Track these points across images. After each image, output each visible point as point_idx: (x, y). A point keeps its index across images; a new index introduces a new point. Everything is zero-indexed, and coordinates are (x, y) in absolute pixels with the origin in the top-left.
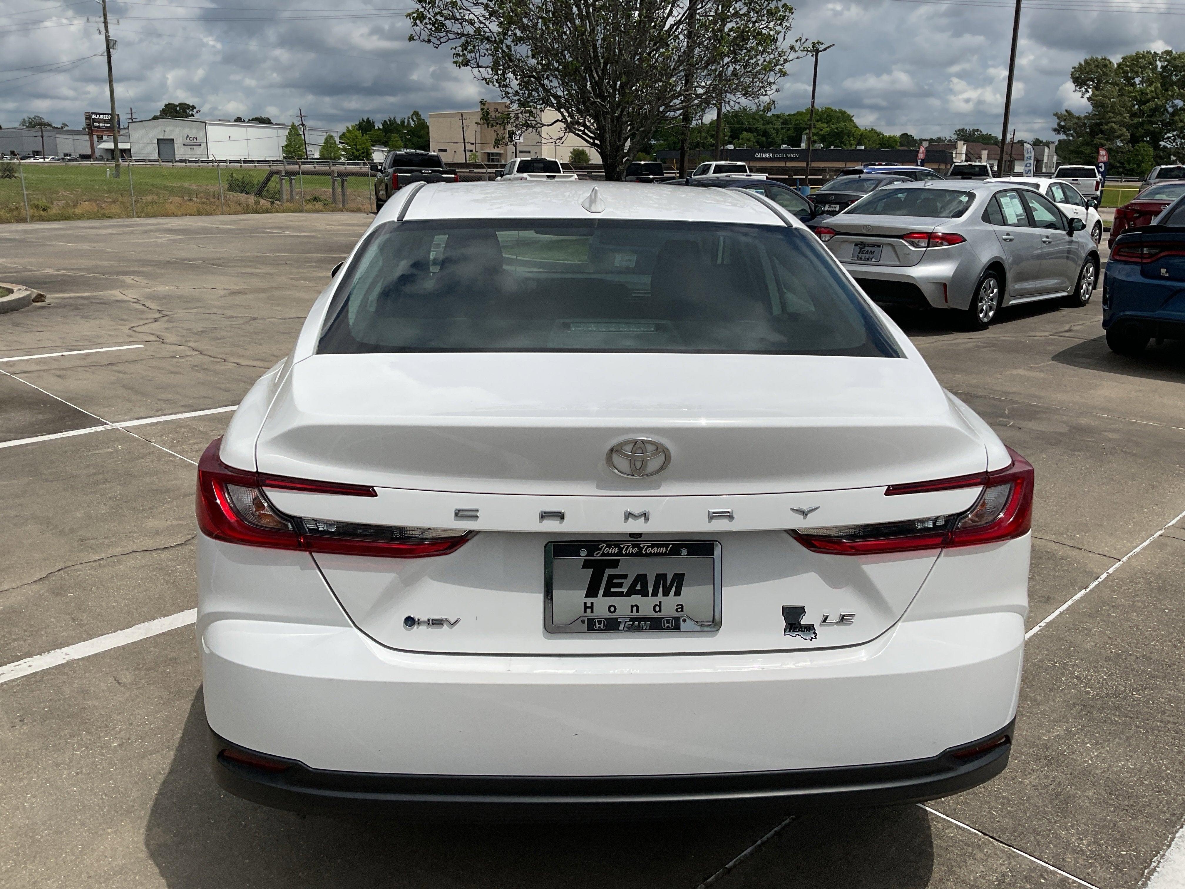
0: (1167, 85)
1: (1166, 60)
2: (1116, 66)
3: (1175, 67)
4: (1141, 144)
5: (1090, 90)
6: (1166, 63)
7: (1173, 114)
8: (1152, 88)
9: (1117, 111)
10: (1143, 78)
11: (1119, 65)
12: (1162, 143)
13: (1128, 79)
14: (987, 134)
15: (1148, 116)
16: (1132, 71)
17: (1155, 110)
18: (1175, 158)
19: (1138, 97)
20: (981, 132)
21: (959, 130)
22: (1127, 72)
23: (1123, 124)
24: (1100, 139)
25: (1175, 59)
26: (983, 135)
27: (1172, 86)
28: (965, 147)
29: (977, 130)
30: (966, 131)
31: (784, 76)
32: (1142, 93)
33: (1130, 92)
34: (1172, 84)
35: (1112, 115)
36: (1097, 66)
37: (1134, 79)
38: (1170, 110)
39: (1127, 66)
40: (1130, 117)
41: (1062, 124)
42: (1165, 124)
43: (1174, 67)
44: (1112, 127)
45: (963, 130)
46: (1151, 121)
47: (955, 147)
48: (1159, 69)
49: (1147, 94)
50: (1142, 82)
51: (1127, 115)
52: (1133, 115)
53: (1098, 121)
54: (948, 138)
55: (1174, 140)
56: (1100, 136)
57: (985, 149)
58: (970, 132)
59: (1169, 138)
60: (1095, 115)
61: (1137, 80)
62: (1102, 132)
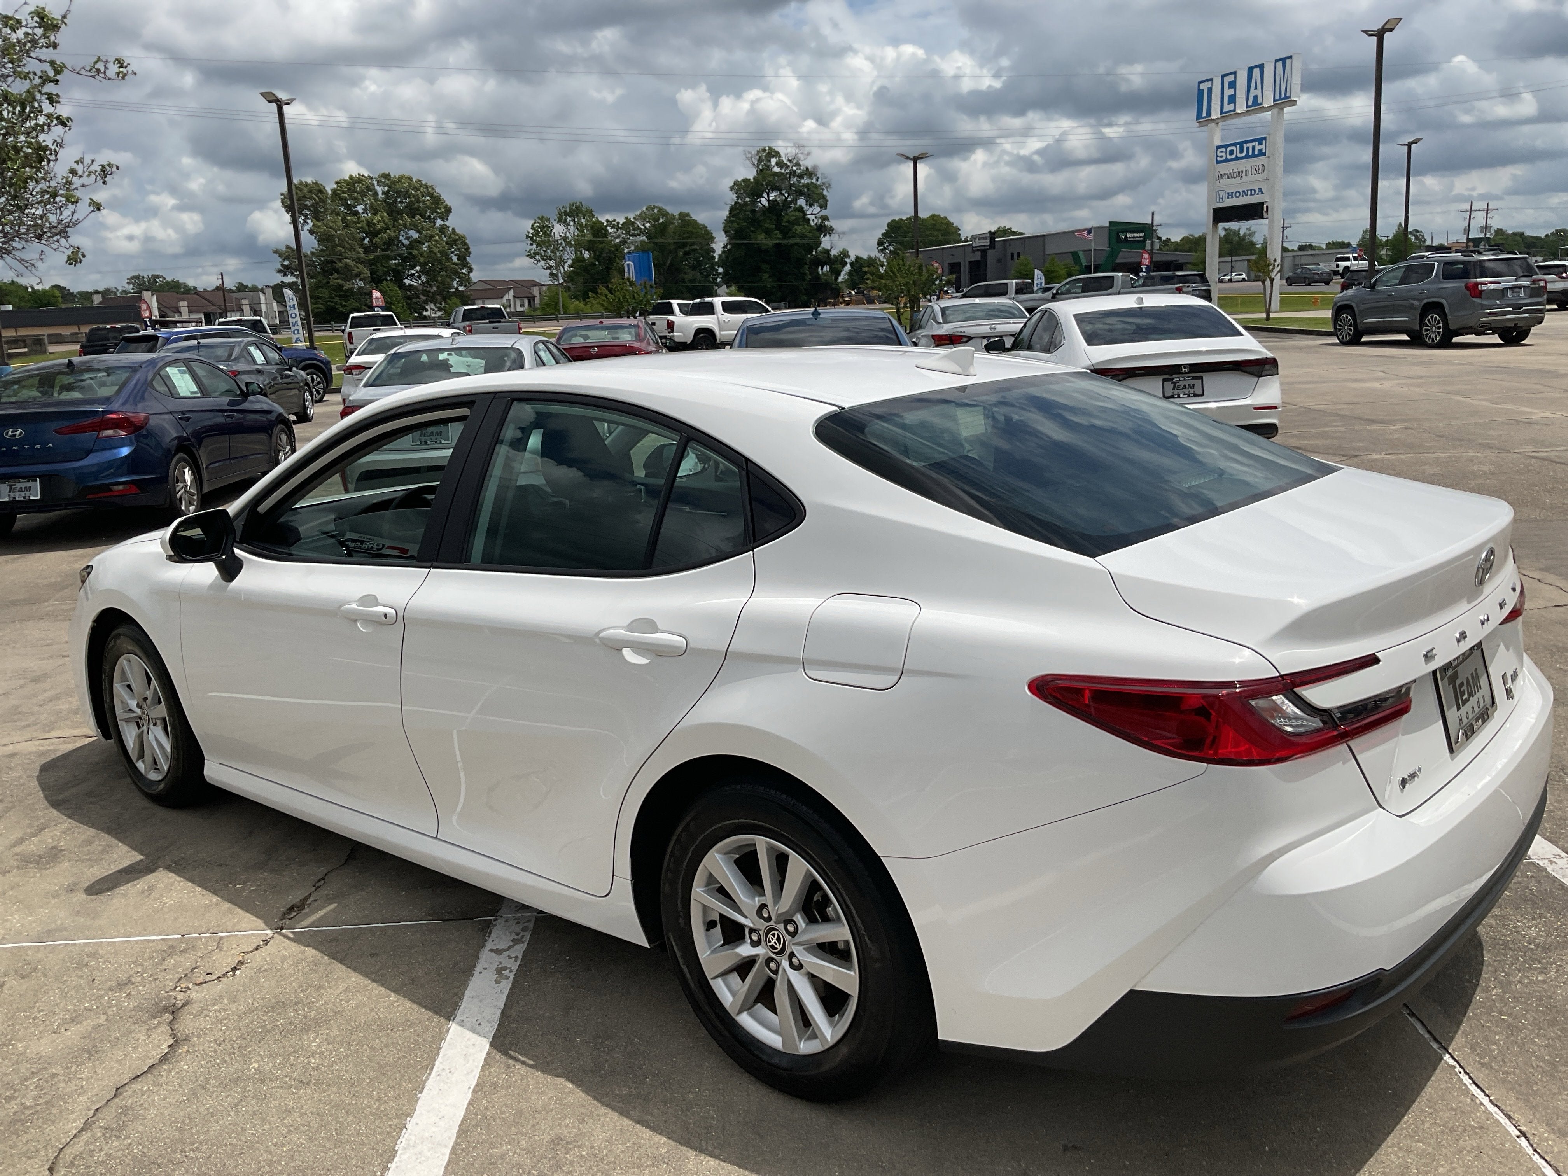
0: (395, 214)
1: (387, 185)
2: (330, 192)
3: (399, 192)
4: (385, 283)
5: (309, 221)
6: (386, 189)
7: (410, 247)
8: (378, 217)
9: (347, 245)
10: (366, 206)
11: (334, 192)
12: (407, 281)
13: (348, 207)
14: (173, 281)
15: (383, 250)
16: (352, 198)
17: (390, 243)
18: (424, 298)
19: (367, 228)
20: (164, 278)
21: (132, 278)
22: (346, 199)
23: (359, 261)
24: (336, 279)
25: (394, 182)
26: (168, 282)
27: (401, 214)
28: (155, 299)
29: (158, 276)
30: (143, 277)
31: (99, 209)
32: (369, 223)
33: (356, 223)
34: (400, 213)
35: (343, 250)
36: (311, 192)
37: (355, 207)
38: (406, 242)
39: (344, 192)
40: (364, 252)
41: (286, 263)
42: (405, 259)
43: (397, 192)
44: (346, 264)
45: (138, 277)
46: (388, 256)
47: (140, 299)
48: (380, 195)
49: (375, 224)
50: (365, 211)
51: (361, 250)
52: (366, 250)
53: (329, 258)
54: (120, 289)
55: (419, 277)
56: (336, 275)
57: (183, 300)
58: (149, 280)
59: (413, 275)
60: (322, 251)
61: (360, 209)
62: (337, 270)
